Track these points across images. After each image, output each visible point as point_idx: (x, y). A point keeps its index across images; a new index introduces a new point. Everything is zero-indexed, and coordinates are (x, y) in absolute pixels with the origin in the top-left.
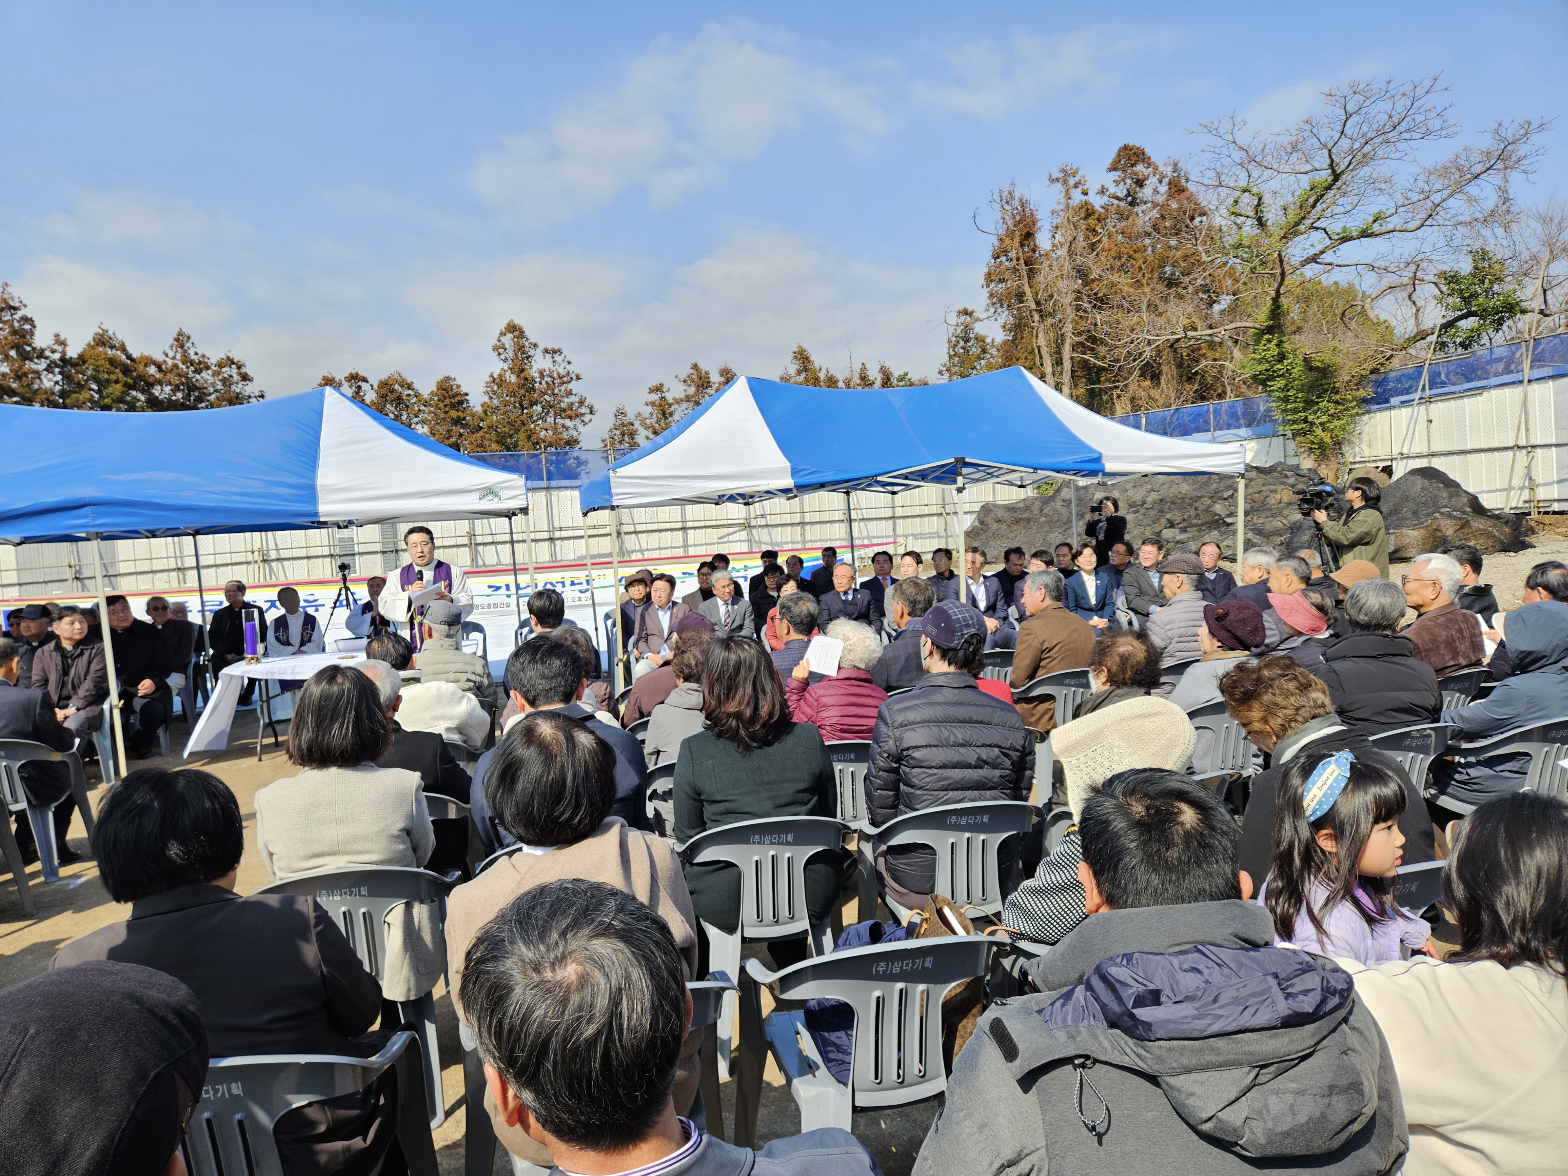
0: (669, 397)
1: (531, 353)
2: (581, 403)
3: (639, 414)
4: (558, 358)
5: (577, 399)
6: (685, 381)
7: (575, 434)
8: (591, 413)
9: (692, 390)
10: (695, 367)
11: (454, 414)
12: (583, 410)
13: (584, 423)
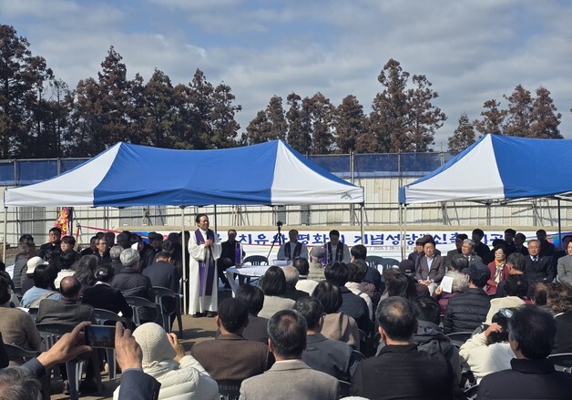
0: (499, 109)
1: (405, 78)
2: (437, 112)
3: (477, 121)
4: (423, 82)
5: (434, 110)
6: (510, 99)
7: (431, 133)
8: (443, 119)
9: (516, 104)
10: (519, 88)
11: (352, 120)
12: (438, 118)
13: (438, 127)
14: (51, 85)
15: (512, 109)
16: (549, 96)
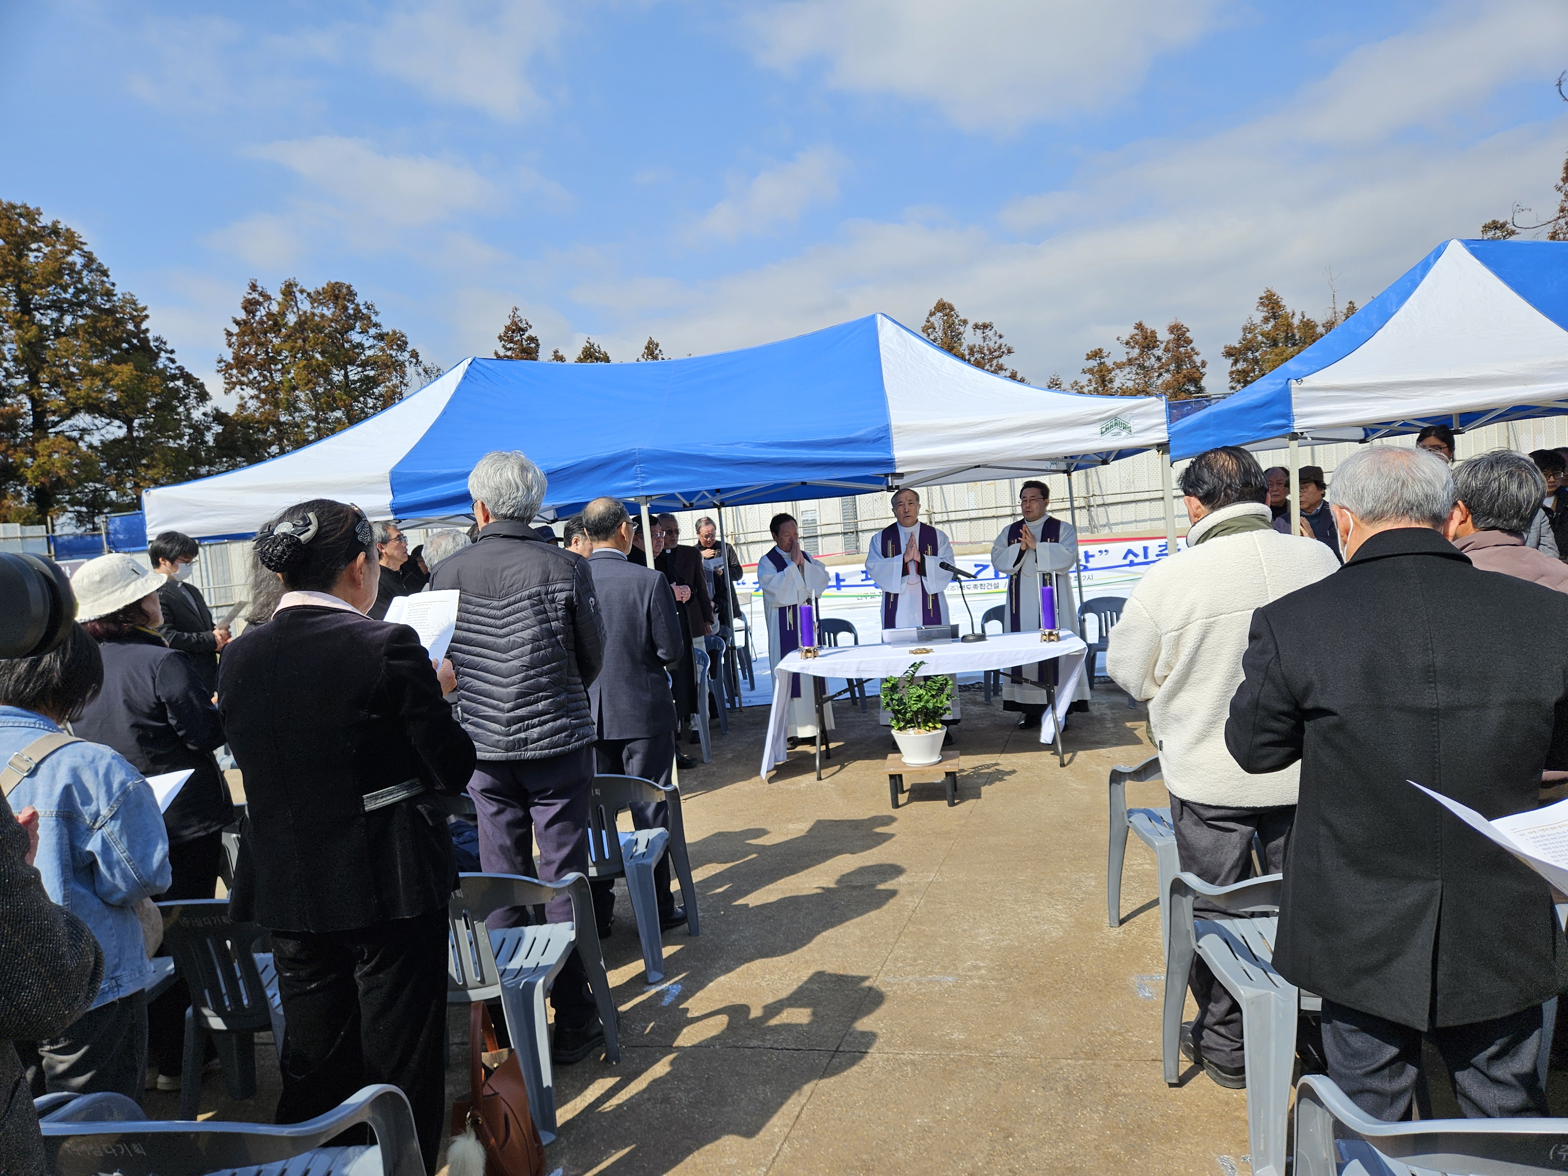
0: (1109, 363)
1: (962, 329)
3: (1076, 383)
4: (990, 333)
6: (1127, 343)
9: (1136, 352)
10: (1139, 326)
14: (419, 374)
15: (1129, 360)
16: (1188, 334)
